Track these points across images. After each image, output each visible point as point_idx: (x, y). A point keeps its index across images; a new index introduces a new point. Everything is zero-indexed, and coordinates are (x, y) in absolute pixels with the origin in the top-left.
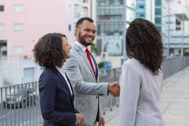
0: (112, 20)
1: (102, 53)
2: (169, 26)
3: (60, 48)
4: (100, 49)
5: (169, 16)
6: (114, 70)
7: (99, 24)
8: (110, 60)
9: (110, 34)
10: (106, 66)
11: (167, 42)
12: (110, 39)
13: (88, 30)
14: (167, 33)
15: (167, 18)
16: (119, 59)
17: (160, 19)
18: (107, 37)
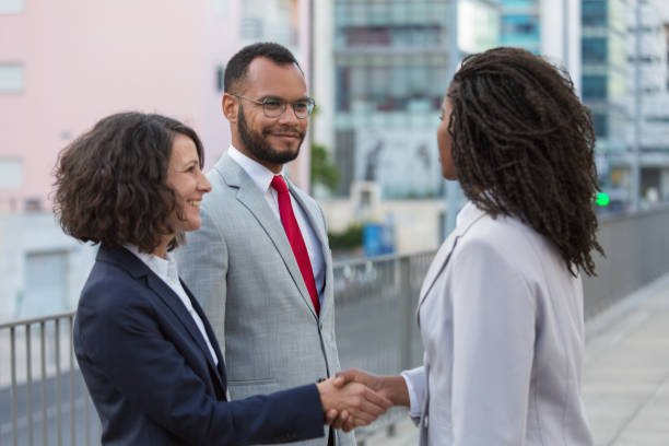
0: (399, 46)
1: (358, 186)
2: (638, 74)
3: (156, 176)
4: (350, 168)
5: (640, 30)
6: (405, 260)
7: (343, 62)
8: (390, 216)
9: (391, 104)
10: (372, 244)
11: (631, 139)
12: (389, 126)
13: (275, 102)
14: (630, 103)
15: (632, 39)
16: (429, 211)
17: (603, 42)
18: (379, 119)
